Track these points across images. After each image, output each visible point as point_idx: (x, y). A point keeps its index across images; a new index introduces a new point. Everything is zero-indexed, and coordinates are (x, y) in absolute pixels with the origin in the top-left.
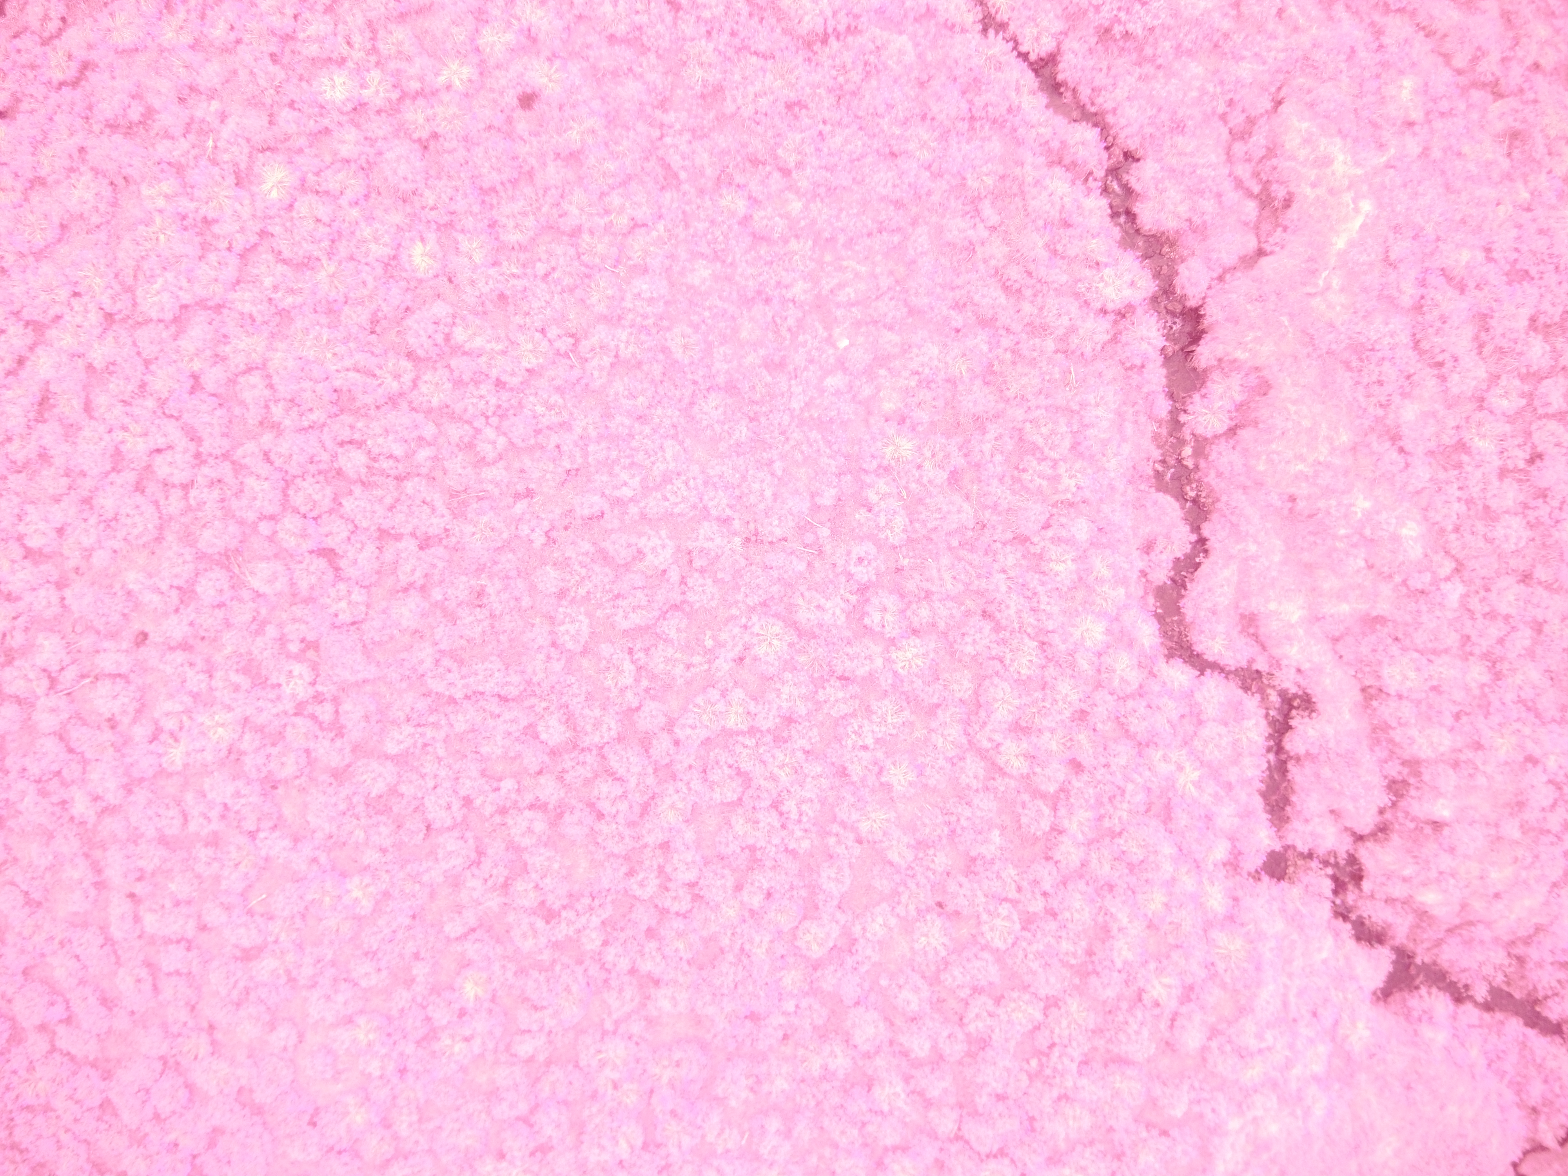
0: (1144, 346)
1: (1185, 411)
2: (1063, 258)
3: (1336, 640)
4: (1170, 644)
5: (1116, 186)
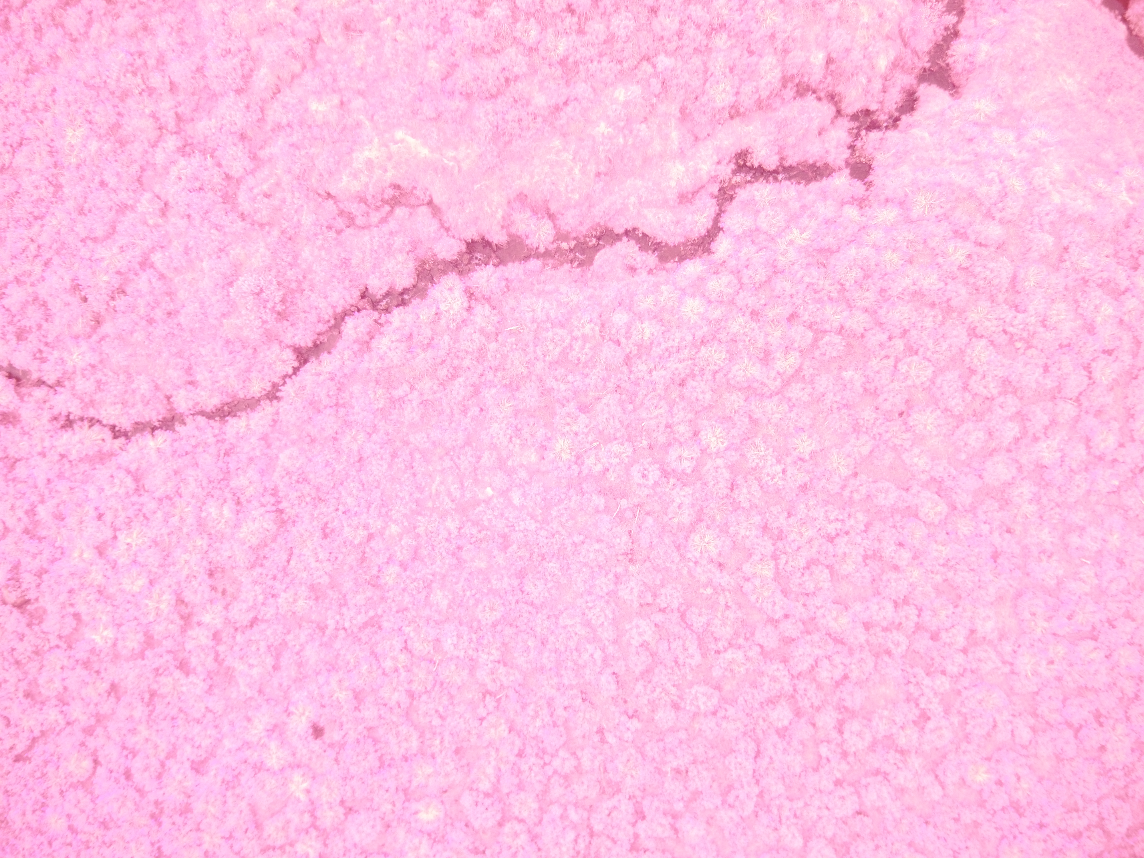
0: (493, 279)
1: (537, 248)
2: (433, 339)
3: (697, 138)
4: (700, 251)
5: (383, 303)
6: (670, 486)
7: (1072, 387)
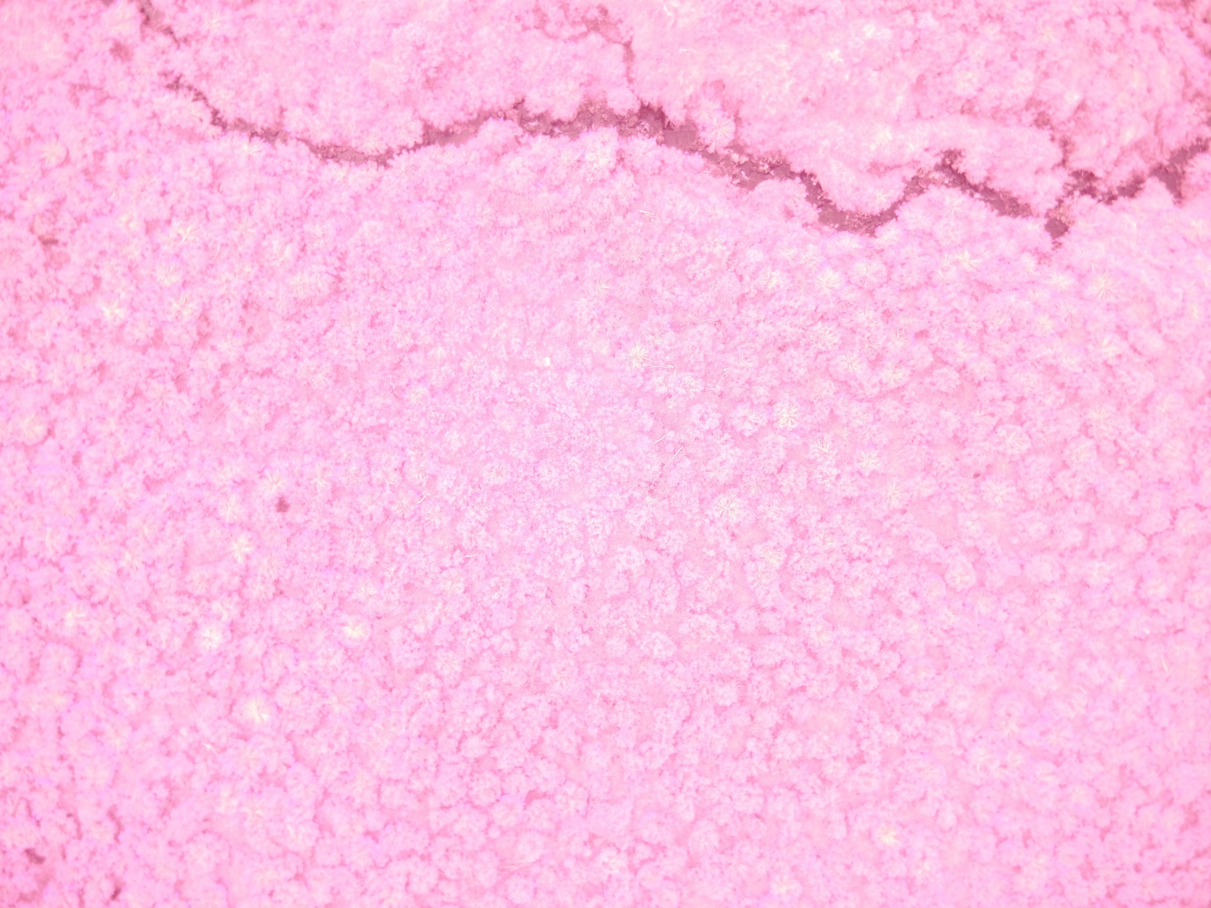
0: (650, 154)
1: (707, 146)
3: (918, 115)
4: (864, 229)
5: (533, 124)
6: (723, 439)
7: (1151, 525)
